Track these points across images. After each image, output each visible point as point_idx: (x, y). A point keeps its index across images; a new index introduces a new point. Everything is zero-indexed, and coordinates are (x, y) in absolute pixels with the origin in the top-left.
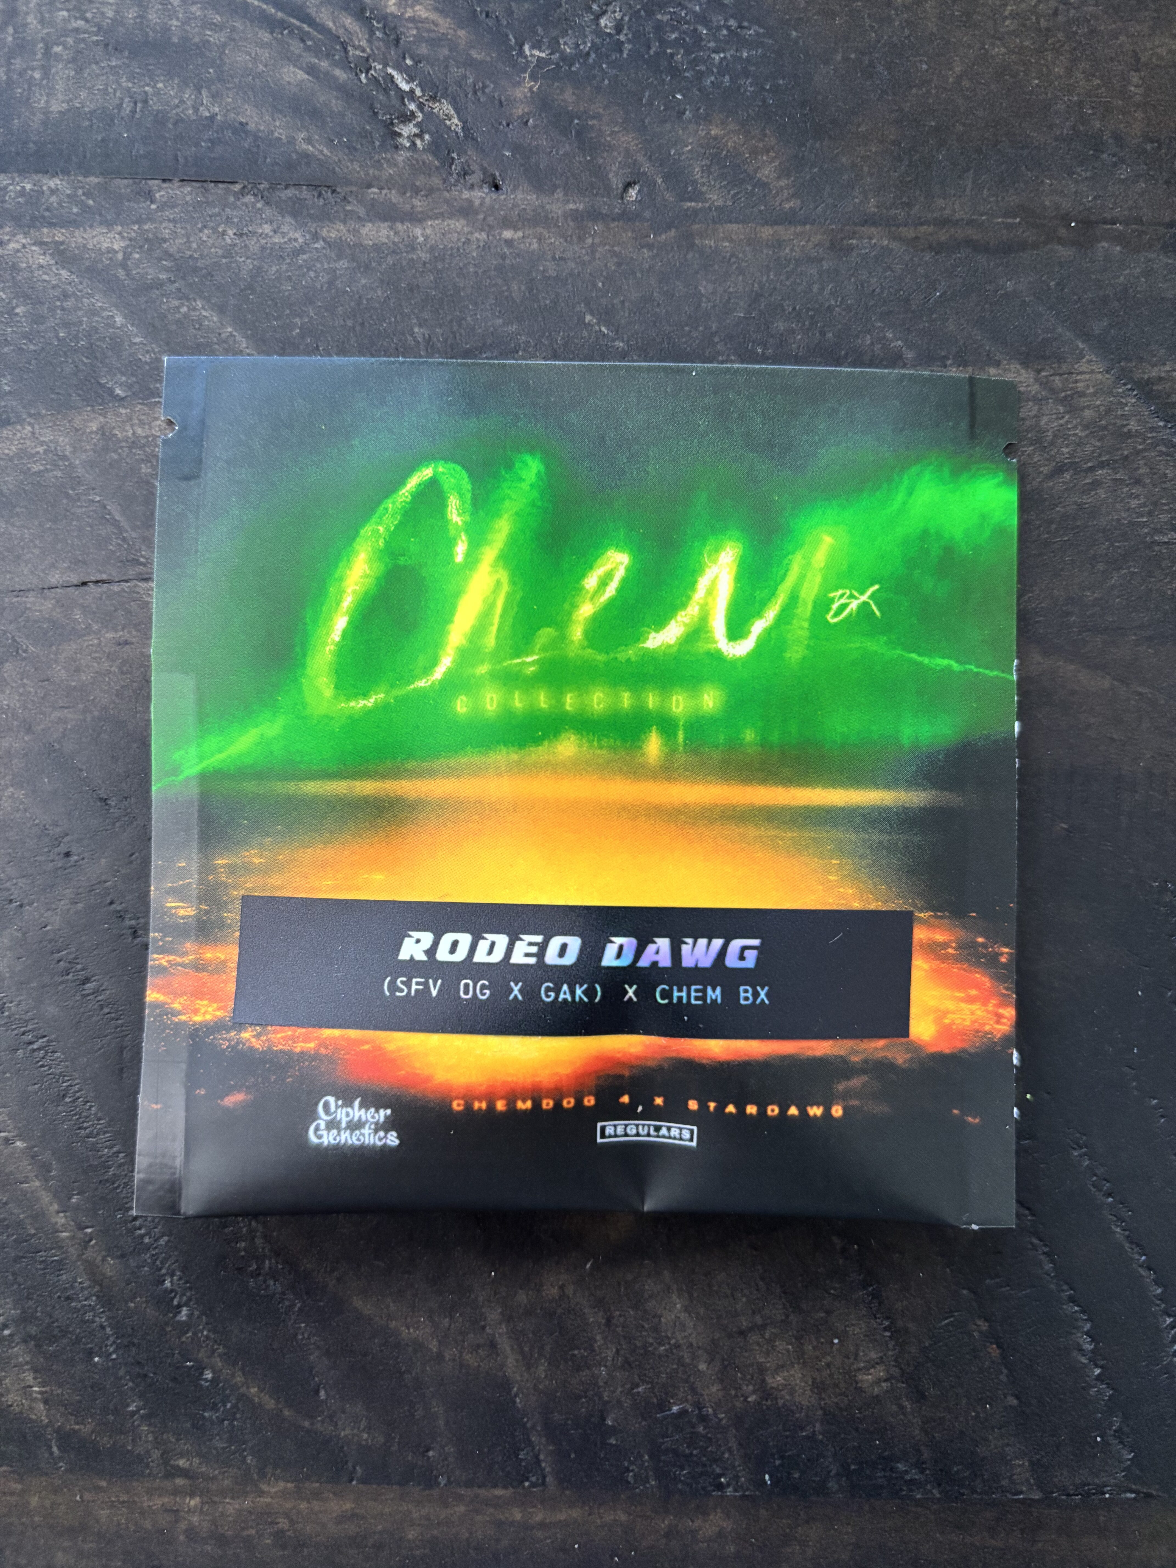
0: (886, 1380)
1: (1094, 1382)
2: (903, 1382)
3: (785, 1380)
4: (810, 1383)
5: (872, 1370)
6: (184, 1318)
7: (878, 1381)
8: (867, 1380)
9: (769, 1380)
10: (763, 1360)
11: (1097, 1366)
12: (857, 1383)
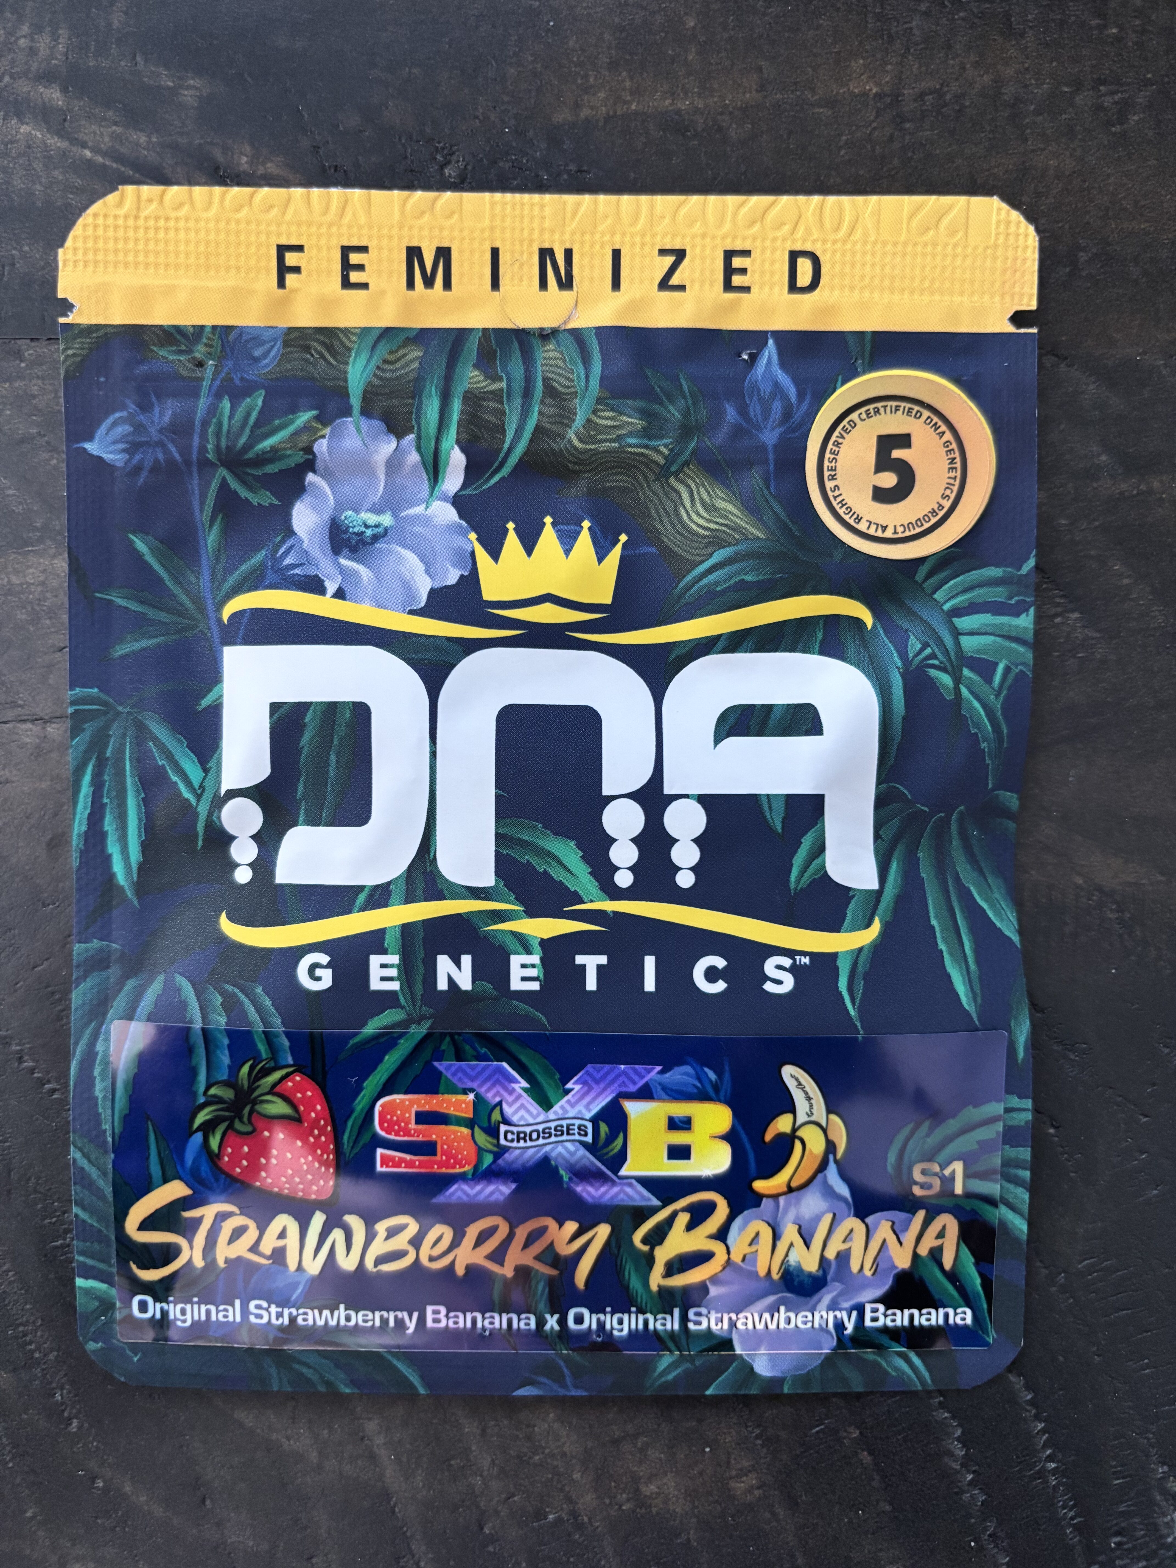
0: (758, 1488)
1: (967, 1488)
2: (775, 1490)
3: (658, 1488)
4: (683, 1491)
5: (744, 1478)
6: (74, 1430)
7: (750, 1490)
8: (740, 1488)
9: (644, 1489)
10: (636, 1469)
11: (969, 1472)
12: (729, 1490)
